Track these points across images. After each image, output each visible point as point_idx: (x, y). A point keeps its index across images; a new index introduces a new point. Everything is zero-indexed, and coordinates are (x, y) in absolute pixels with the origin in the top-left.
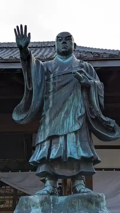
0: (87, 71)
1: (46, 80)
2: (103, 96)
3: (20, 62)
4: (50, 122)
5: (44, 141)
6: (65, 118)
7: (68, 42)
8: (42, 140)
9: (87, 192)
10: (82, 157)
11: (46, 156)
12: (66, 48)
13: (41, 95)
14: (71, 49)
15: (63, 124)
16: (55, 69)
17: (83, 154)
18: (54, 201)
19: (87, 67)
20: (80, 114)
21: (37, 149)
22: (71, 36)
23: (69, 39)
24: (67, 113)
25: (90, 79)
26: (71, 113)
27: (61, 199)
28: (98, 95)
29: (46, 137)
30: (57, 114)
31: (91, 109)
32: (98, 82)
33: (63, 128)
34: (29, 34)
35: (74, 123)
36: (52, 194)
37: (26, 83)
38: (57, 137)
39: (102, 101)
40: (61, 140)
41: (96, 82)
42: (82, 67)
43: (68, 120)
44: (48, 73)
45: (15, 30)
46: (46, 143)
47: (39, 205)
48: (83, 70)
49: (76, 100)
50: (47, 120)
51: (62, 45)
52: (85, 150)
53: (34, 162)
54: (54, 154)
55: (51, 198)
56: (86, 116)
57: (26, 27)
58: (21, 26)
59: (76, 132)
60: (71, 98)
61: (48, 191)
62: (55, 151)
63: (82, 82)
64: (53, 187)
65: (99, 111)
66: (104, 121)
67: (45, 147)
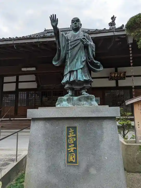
0: (87, 38)
1: (68, 44)
2: (95, 50)
3: (54, 37)
4: (70, 64)
5: (67, 74)
6: (76, 62)
8: (66, 73)
9: (86, 95)
10: (84, 80)
11: (68, 80)
12: (76, 27)
13: (65, 52)
14: (79, 27)
15: (76, 65)
16: (71, 38)
17: (85, 78)
18: (72, 99)
19: (87, 36)
20: (83, 60)
21: (65, 77)
22: (79, 19)
23: (78, 21)
24: (77, 60)
25: (88, 42)
26: (79, 60)
27: (76, 98)
28: (92, 50)
29: (68, 71)
30: (73, 60)
31: (89, 57)
32: (92, 43)
34: (57, 19)
35: (81, 65)
36: (71, 96)
37: (57, 46)
38: (73, 71)
39: (94, 53)
40: (75, 73)
41: (91, 43)
42: (84, 36)
43: (78, 63)
44: (68, 40)
45: (50, 17)
46: (68, 74)
47: (66, 100)
48: (85, 37)
49: (81, 53)
51: (74, 25)
52: (85, 76)
53: (63, 83)
54: (72, 79)
55: (71, 97)
56: (86, 61)
57: (55, 15)
58: (53, 15)
59: (81, 69)
61: (70, 95)
62: (72, 77)
63: (84, 43)
64: (72, 93)
65: (92, 58)
66: (95, 63)
67: (68, 76)
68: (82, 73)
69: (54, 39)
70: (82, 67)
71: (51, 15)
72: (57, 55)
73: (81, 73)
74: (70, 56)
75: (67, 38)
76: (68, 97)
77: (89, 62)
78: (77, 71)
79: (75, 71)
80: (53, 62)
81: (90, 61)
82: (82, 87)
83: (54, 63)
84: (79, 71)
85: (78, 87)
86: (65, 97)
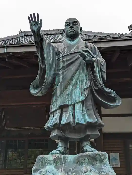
1: (57, 59)
2: (105, 71)
4: (61, 93)
5: (56, 110)
6: (72, 90)
7: (75, 26)
8: (54, 109)
9: (92, 151)
12: (73, 32)
15: (71, 95)
17: (88, 120)
19: (91, 48)
20: (85, 87)
21: (51, 117)
22: (77, 21)
23: (75, 24)
24: (75, 86)
25: (93, 57)
26: (78, 86)
27: (71, 158)
30: (66, 87)
31: (95, 82)
33: (71, 98)
34: (41, 20)
35: (80, 95)
36: (63, 153)
37: (40, 62)
38: (67, 106)
40: (70, 108)
41: (99, 59)
42: (87, 47)
43: (75, 91)
44: (58, 53)
47: (52, 162)
50: (58, 92)
52: (89, 116)
55: (63, 156)
57: (38, 15)
58: (34, 14)
59: (82, 102)
60: (77, 73)
61: (60, 151)
62: (65, 118)
64: (65, 148)
65: (101, 83)
66: (106, 92)
67: (57, 115)
68: (83, 110)
69: (34, 49)
70: (82, 98)
71: (31, 15)
72: (38, 78)
73: (81, 109)
74: (61, 80)
75: (56, 50)
76: (57, 155)
77: (95, 90)
78: (73, 105)
79: (70, 105)
80: (30, 88)
81: (97, 89)
82: (82, 136)
83: (32, 91)
84: (78, 107)
85: (75, 136)
86: (50, 157)
